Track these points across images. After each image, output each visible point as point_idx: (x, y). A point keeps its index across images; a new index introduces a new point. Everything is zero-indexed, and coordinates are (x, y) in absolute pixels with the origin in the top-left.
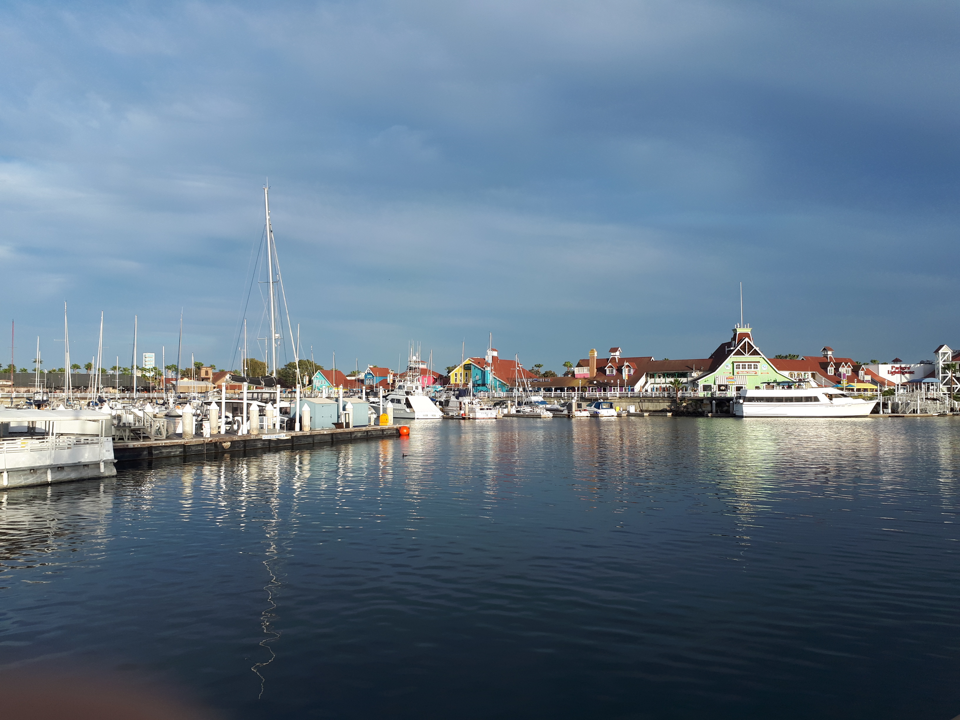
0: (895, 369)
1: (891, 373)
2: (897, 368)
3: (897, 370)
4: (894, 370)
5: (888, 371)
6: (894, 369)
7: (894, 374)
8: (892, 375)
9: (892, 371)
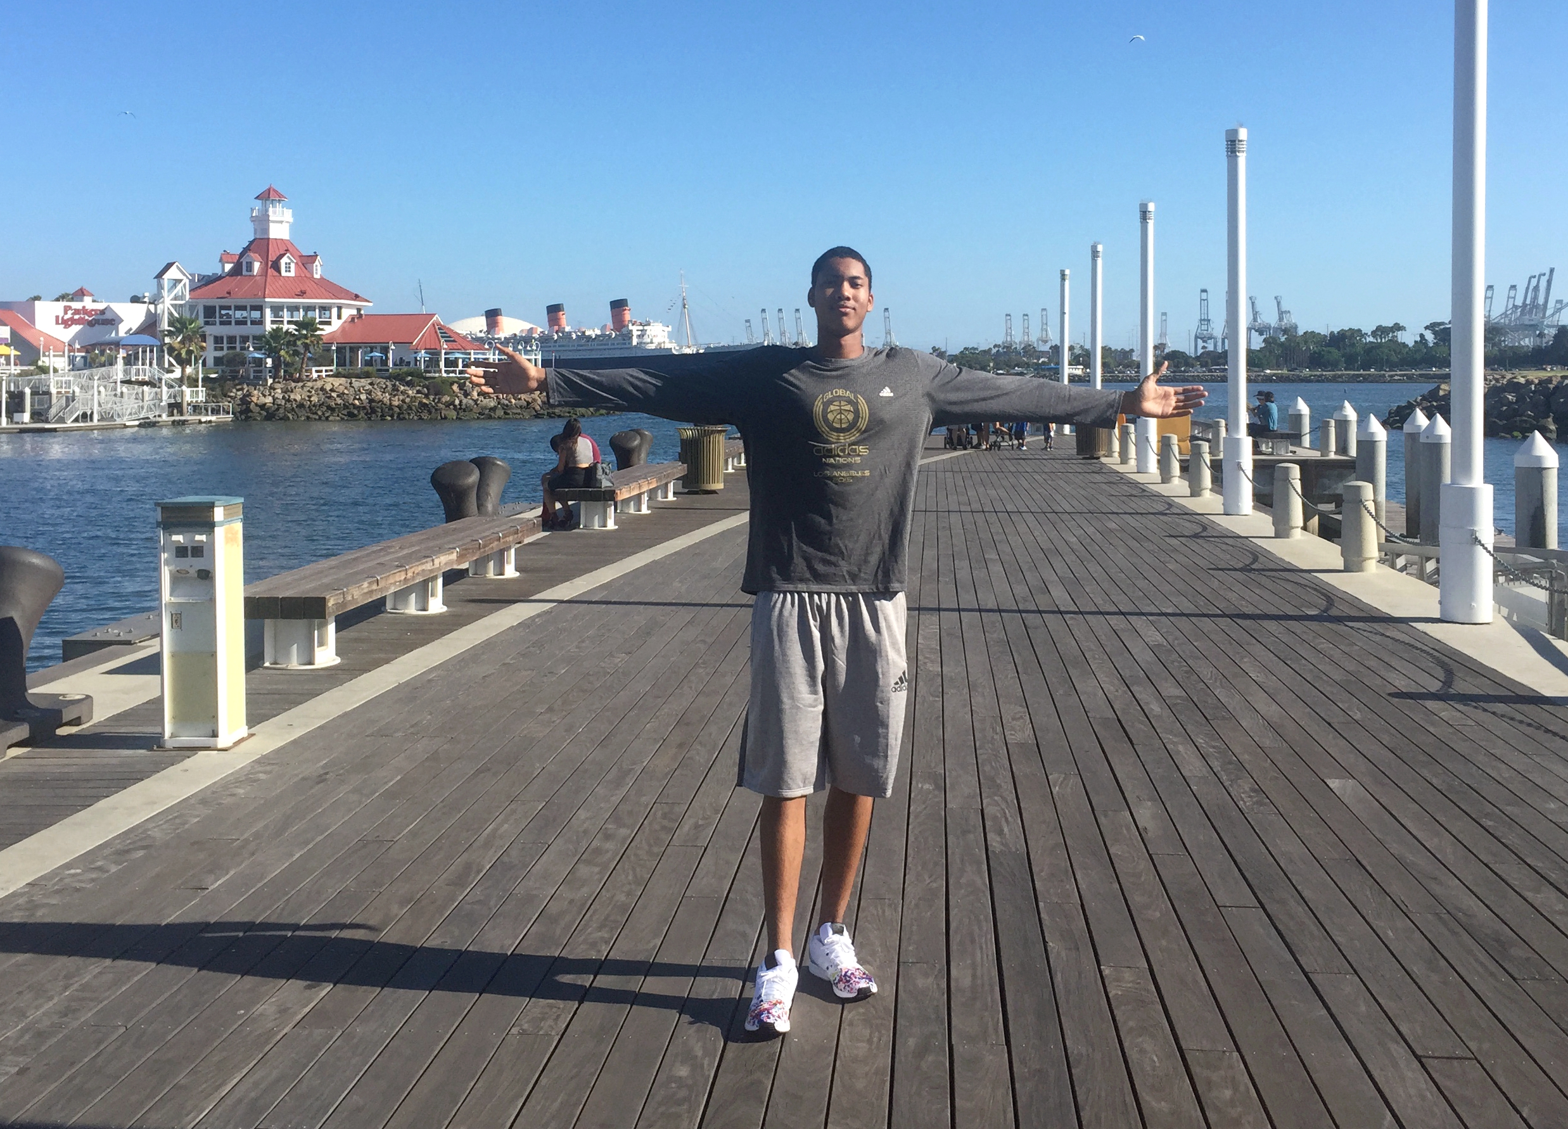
0: (72, 314)
1: (62, 323)
2: (77, 312)
3: (76, 317)
4: (69, 316)
5: (57, 317)
6: (70, 312)
7: (70, 326)
8: (65, 328)
9: (66, 317)
